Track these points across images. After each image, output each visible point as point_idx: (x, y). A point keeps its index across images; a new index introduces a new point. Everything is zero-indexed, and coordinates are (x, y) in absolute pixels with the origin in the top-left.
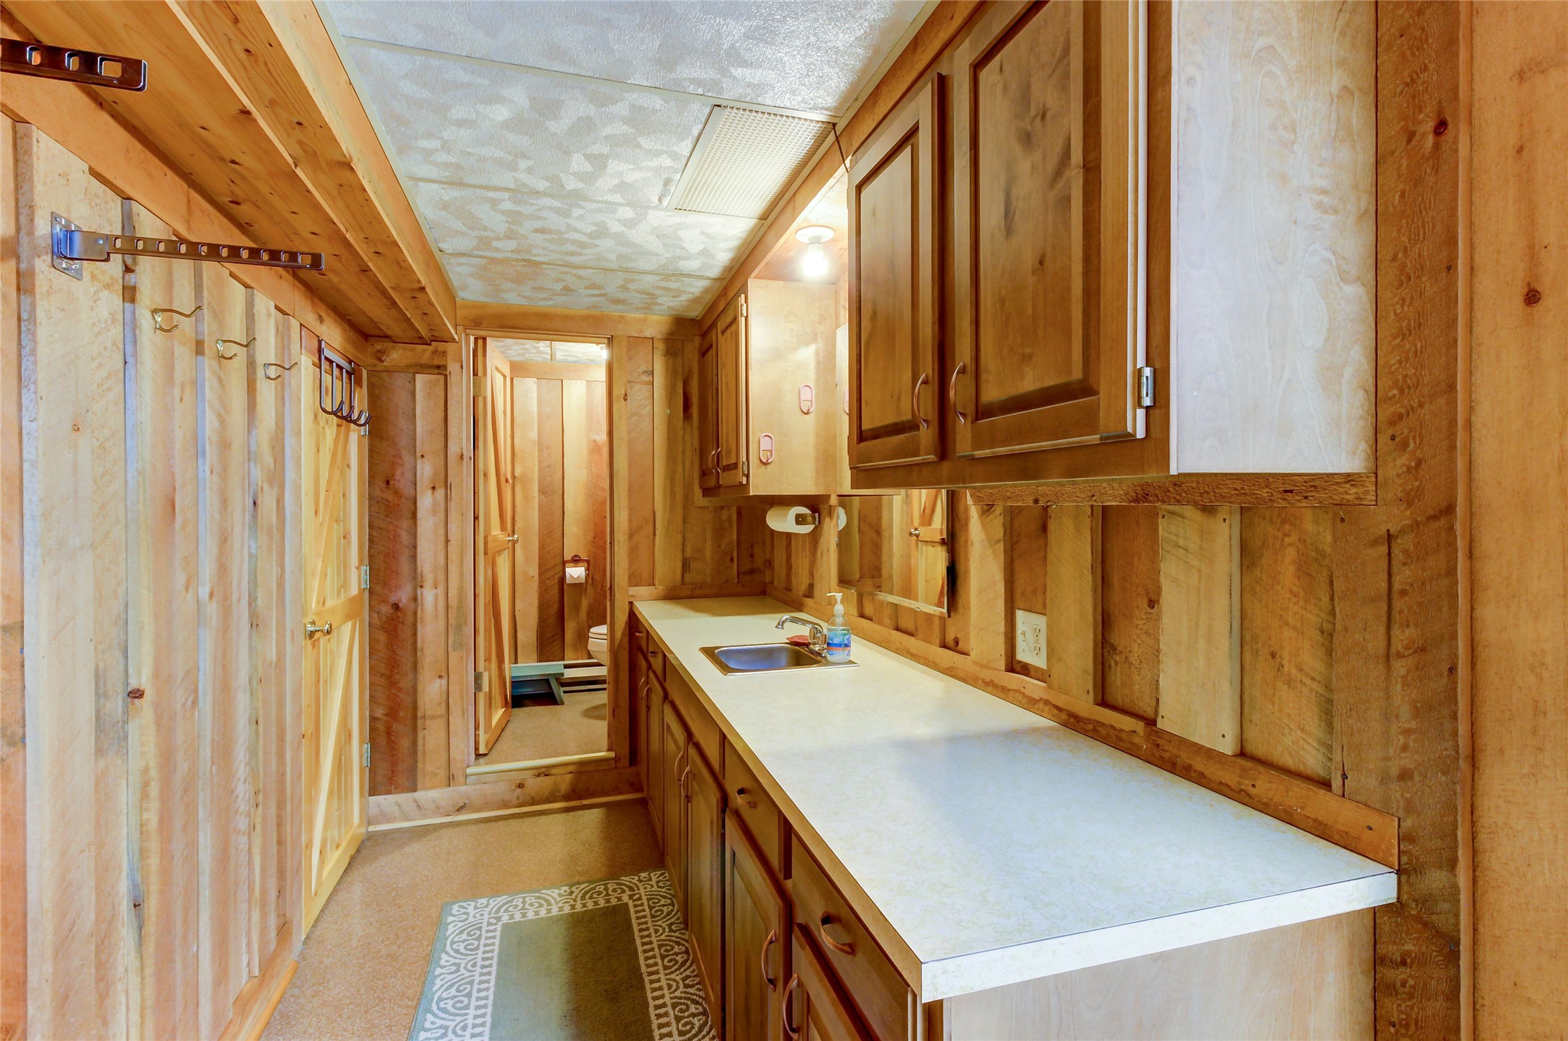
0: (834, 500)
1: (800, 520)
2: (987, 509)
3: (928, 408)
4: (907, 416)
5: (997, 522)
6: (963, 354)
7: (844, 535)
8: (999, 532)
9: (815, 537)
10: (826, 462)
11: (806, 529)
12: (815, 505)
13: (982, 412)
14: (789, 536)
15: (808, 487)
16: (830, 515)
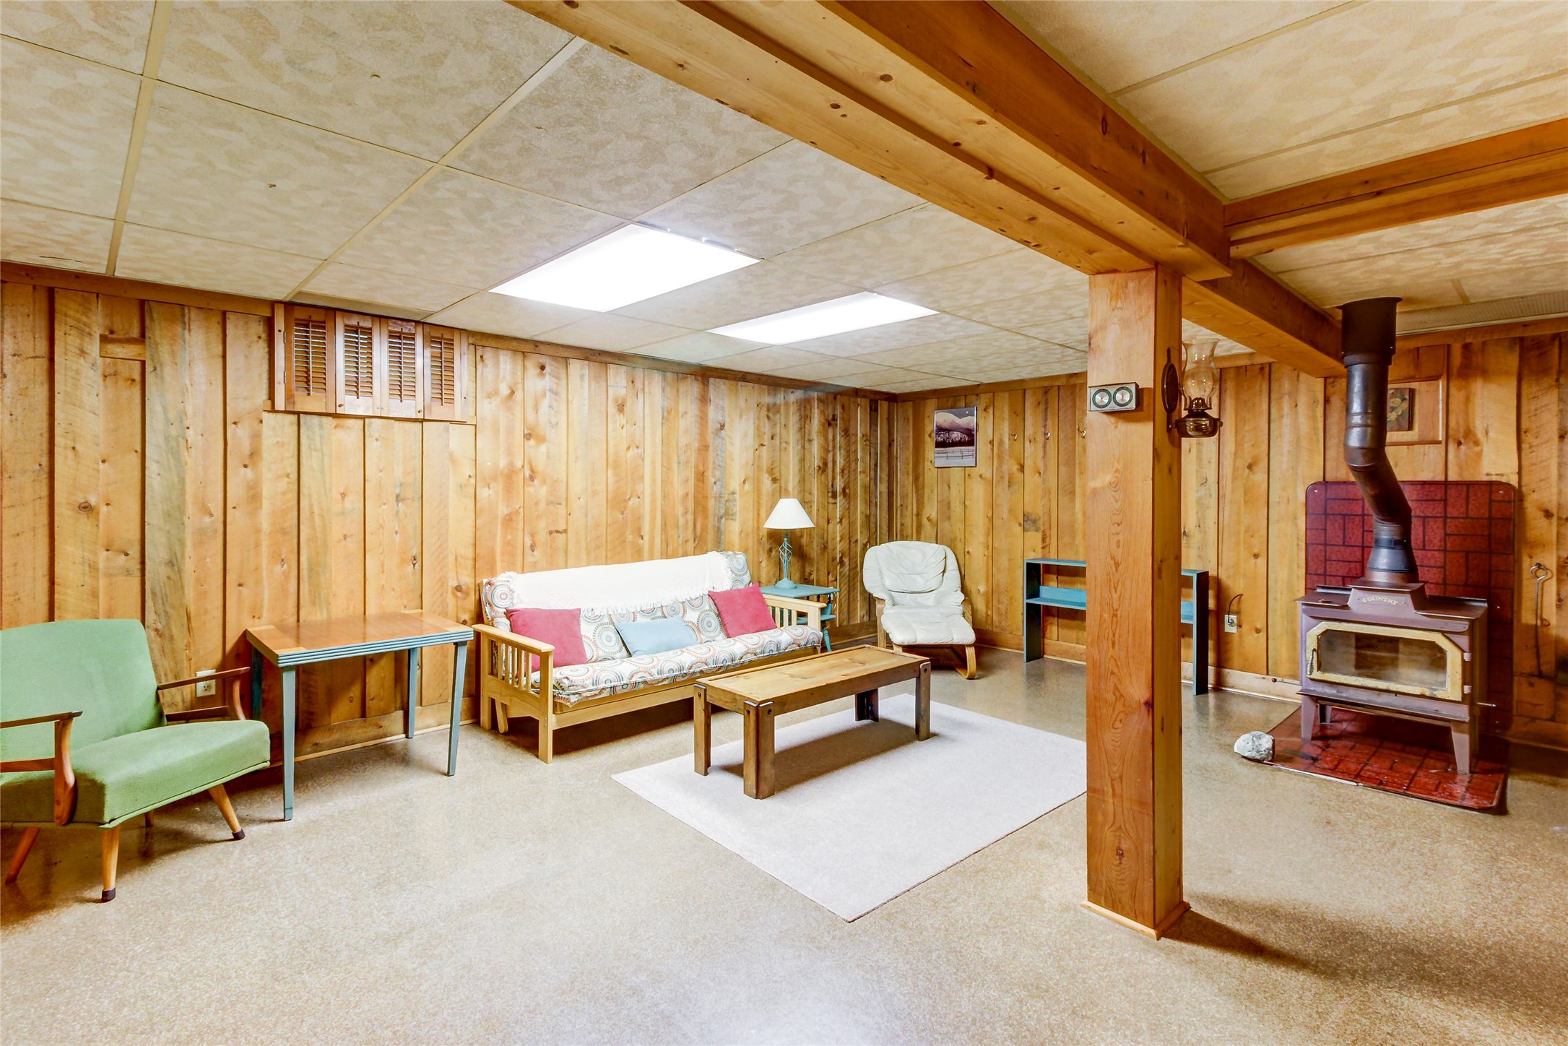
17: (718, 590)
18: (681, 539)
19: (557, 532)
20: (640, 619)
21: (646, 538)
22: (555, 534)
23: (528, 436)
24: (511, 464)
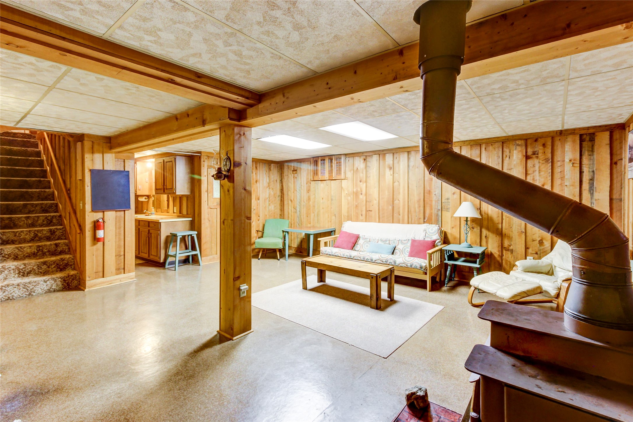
0: (152, 196)
1: (145, 199)
2: (171, 197)
3: (163, 188)
4: (161, 188)
5: (172, 198)
6: (165, 184)
7: (153, 201)
8: (173, 199)
9: (148, 202)
10: (150, 189)
11: (147, 200)
12: (148, 197)
13: (167, 189)
14: (142, 202)
15: (147, 194)
16: (151, 198)
17: (417, 239)
18: (417, 217)
19: (370, 211)
20: (380, 242)
21: (401, 215)
22: (369, 211)
23: (360, 181)
24: (357, 190)
